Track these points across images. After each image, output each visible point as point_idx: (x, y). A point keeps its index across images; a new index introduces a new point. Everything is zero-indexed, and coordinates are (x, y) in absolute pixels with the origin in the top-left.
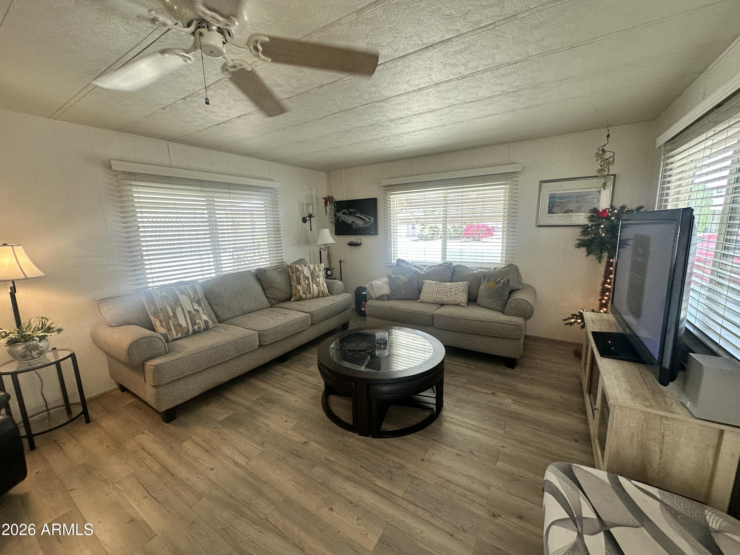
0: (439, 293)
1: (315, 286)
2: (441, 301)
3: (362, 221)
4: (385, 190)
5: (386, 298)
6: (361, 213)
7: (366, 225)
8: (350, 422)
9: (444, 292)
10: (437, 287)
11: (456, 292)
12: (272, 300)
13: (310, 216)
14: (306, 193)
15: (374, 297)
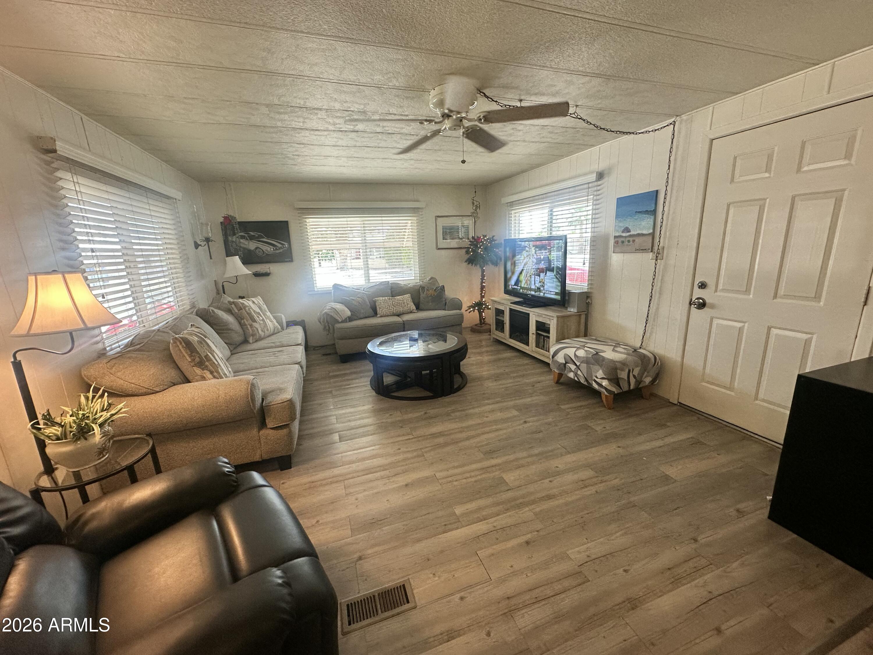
1: (268, 321)
4: (299, 213)
6: (268, 237)
7: (277, 252)
10: (391, 301)
13: (208, 240)
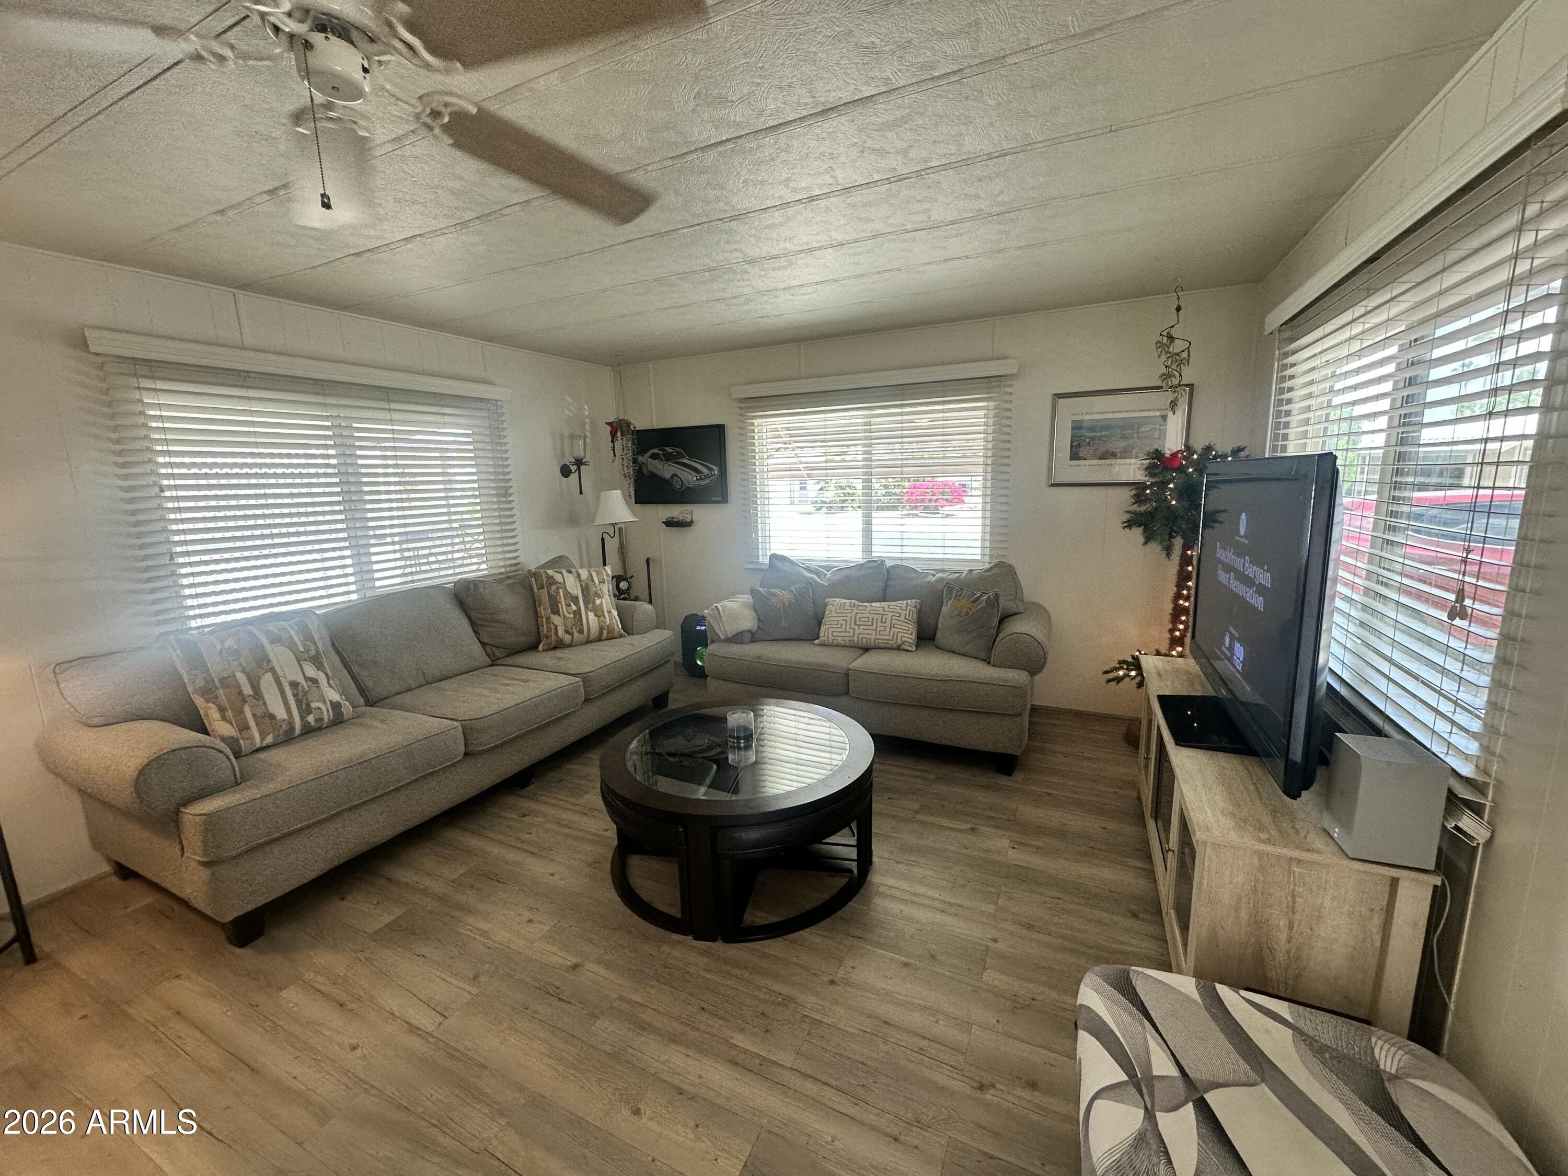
0: (859, 625)
1: (591, 615)
2: (864, 640)
3: (695, 474)
4: (741, 408)
5: (748, 636)
6: (691, 456)
7: (702, 483)
8: (676, 912)
9: (870, 623)
10: (855, 611)
11: (894, 622)
12: (494, 649)
13: (579, 462)
14: (567, 412)
15: (722, 637)
